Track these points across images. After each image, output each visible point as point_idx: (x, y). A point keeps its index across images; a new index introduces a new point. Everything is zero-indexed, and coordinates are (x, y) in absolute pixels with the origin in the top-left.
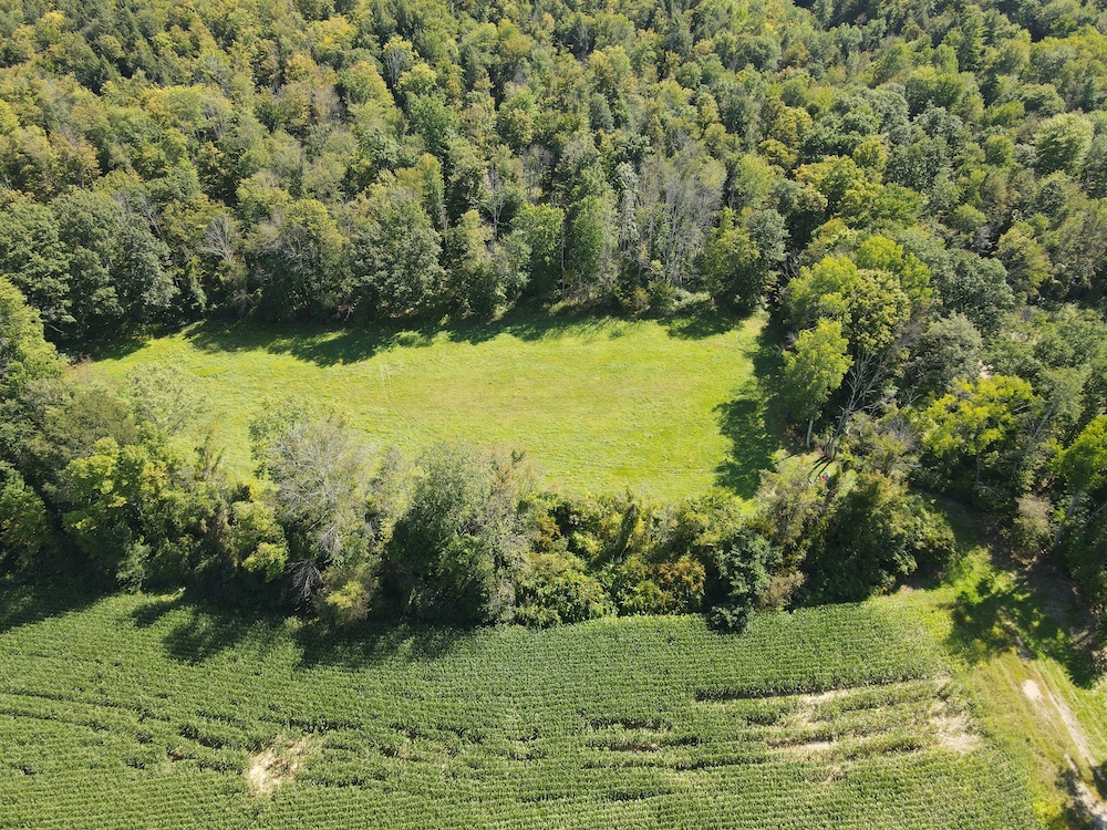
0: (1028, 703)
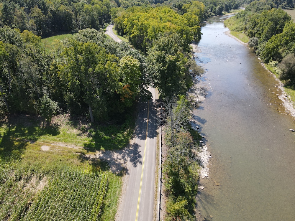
0: (48, 152)
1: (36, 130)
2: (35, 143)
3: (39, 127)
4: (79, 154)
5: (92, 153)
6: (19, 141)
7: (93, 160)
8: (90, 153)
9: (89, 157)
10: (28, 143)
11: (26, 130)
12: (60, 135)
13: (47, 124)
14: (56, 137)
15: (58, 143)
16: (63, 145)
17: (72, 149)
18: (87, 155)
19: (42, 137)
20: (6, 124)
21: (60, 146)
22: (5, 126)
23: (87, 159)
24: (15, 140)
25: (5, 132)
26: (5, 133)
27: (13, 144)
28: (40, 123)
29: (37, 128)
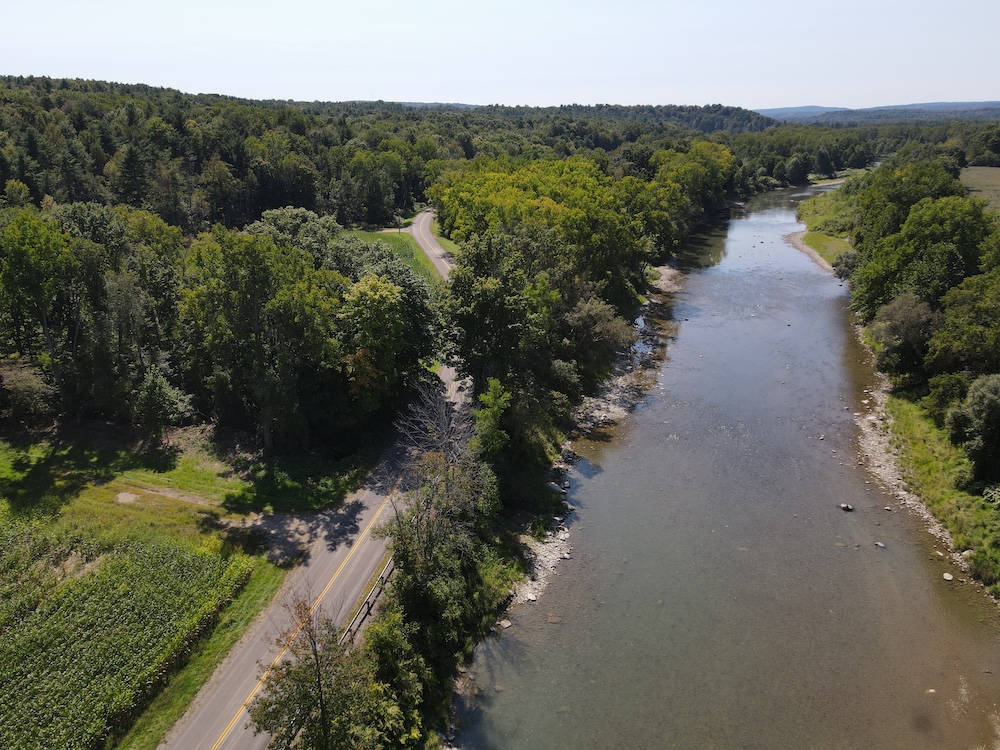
0: (131, 506)
1: (118, 457)
2: (106, 485)
3: (128, 451)
4: (204, 516)
5: (238, 515)
6: (70, 477)
7: (234, 531)
8: (234, 515)
9: (228, 524)
10: (89, 485)
11: (95, 455)
12: (174, 472)
13: (150, 447)
14: (163, 477)
15: (161, 490)
16: (171, 495)
17: (192, 504)
18: (223, 521)
19: (127, 473)
20: (50, 439)
21: (163, 497)
22: (45, 444)
23: (220, 527)
24: (58, 476)
25: (43, 456)
26: (39, 459)
27: (53, 483)
28: (134, 441)
29: (123, 454)
